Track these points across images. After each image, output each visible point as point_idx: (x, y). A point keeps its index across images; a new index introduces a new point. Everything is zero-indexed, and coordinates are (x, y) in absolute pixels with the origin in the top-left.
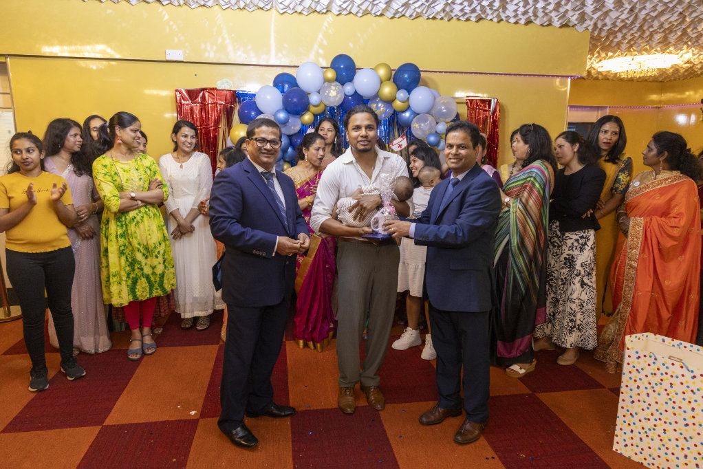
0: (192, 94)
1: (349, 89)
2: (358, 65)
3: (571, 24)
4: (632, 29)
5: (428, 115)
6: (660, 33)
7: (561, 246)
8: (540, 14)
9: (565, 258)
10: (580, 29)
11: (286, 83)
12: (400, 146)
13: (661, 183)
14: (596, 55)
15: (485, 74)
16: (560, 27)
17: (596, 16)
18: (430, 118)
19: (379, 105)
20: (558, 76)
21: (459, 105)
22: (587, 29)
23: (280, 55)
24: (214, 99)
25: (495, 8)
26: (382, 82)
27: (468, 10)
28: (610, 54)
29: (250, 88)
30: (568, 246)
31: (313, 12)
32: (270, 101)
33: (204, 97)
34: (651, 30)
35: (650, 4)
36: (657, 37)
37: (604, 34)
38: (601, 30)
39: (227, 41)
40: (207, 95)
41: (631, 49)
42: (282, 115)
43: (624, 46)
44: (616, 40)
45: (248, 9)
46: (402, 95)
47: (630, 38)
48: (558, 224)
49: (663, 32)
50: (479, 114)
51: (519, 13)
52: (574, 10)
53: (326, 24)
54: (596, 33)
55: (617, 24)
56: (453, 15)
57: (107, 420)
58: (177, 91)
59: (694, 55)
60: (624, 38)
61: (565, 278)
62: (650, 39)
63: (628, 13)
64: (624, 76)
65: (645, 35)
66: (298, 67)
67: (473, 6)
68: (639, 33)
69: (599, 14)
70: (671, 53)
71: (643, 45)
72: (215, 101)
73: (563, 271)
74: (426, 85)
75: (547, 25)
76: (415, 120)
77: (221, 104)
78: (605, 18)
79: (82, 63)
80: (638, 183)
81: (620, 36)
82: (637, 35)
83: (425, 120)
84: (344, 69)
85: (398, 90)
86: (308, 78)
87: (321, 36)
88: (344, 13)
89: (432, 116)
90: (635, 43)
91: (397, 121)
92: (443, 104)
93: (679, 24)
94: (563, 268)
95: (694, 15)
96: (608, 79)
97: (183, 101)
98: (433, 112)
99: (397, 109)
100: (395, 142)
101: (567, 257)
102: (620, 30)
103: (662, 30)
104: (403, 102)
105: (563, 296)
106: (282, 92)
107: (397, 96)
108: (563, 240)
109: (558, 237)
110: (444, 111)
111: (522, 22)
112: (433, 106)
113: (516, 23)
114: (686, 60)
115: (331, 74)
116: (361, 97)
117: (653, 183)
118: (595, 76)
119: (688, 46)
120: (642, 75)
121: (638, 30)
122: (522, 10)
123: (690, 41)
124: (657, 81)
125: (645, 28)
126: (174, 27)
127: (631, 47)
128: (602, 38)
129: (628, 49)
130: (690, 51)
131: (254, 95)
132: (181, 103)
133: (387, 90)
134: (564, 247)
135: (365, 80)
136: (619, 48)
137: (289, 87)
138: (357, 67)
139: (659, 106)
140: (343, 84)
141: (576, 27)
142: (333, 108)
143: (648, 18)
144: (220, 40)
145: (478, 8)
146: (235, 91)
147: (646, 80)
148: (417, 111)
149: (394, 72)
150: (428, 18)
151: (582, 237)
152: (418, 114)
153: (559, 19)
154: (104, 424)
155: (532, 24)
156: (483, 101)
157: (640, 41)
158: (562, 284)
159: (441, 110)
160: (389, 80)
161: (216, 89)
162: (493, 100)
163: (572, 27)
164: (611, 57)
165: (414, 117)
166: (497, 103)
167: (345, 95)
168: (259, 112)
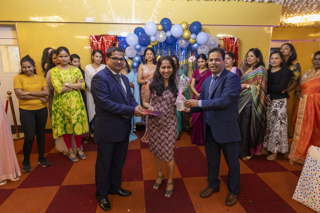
0: (98, 38)
1: (168, 34)
2: (172, 23)
3: (273, 1)
4: (302, 3)
5: (205, 45)
7: (271, 106)
9: (273, 112)
10: (277, 3)
11: (139, 31)
12: (192, 60)
13: (318, 76)
14: (284, 16)
15: (232, 25)
16: (268, 3)
18: (206, 47)
19: (183, 41)
20: (266, 26)
21: (220, 40)
22: (281, 3)
23: (136, 19)
24: (107, 39)
26: (184, 31)
28: (291, 15)
29: (123, 34)
30: (274, 105)
32: (133, 40)
33: (102, 39)
34: (312, 3)
36: (315, 6)
37: (289, 5)
38: (287, 3)
39: (113, 13)
40: (104, 38)
41: (302, 12)
42: (138, 47)
43: (298, 11)
44: (295, 8)
46: (193, 36)
47: (301, 7)
48: (269, 95)
49: (318, 3)
50: (229, 44)
53: (158, 4)
54: (285, 5)
57: (63, 183)
58: (91, 36)
60: (298, 7)
61: (273, 121)
62: (311, 8)
64: (298, 25)
65: (309, 5)
66: (145, 24)
68: (306, 5)
71: (307, 10)
72: (108, 41)
73: (272, 117)
74: (204, 31)
75: (262, 2)
76: (199, 48)
77: (110, 42)
79: (48, 24)
80: (306, 76)
81: (296, 6)
82: (305, 6)
83: (204, 48)
84: (166, 24)
85: (192, 34)
86: (150, 29)
87: (155, 10)
89: (207, 46)
90: (304, 9)
91: (191, 48)
92: (212, 40)
94: (272, 116)
96: (290, 27)
97: (93, 41)
98: (208, 44)
99: (191, 43)
100: (190, 58)
101: (274, 111)
102: (297, 3)
103: (318, 2)
104: (194, 39)
105: (272, 129)
106: (138, 36)
107: (191, 37)
108: (272, 103)
109: (269, 102)
110: (213, 43)
112: (207, 41)
115: (160, 27)
116: (174, 37)
117: (314, 76)
118: (284, 26)
120: (306, 25)
121: (305, 3)
124: (313, 27)
125: (309, 2)
126: (89, 7)
127: (302, 11)
128: (288, 7)
129: (300, 12)
131: (125, 38)
132: (92, 42)
133: (186, 34)
134: (272, 106)
135: (176, 30)
136: (296, 12)
137: (141, 34)
138: (172, 24)
139: (315, 39)
140: (166, 32)
141: (275, 2)
142: (161, 43)
144: (109, 13)
146: (116, 36)
147: (308, 27)
148: (200, 44)
149: (189, 26)
150: (205, 0)
151: (281, 101)
152: (201, 45)
154: (62, 185)
155: (255, 1)
156: (231, 38)
157: (306, 8)
158: (272, 124)
159: (211, 43)
160: (187, 29)
161: (108, 35)
162: (235, 38)
163: (274, 2)
164: (292, 16)
165: (199, 46)
166: (238, 39)
167: (167, 37)
168: (128, 45)
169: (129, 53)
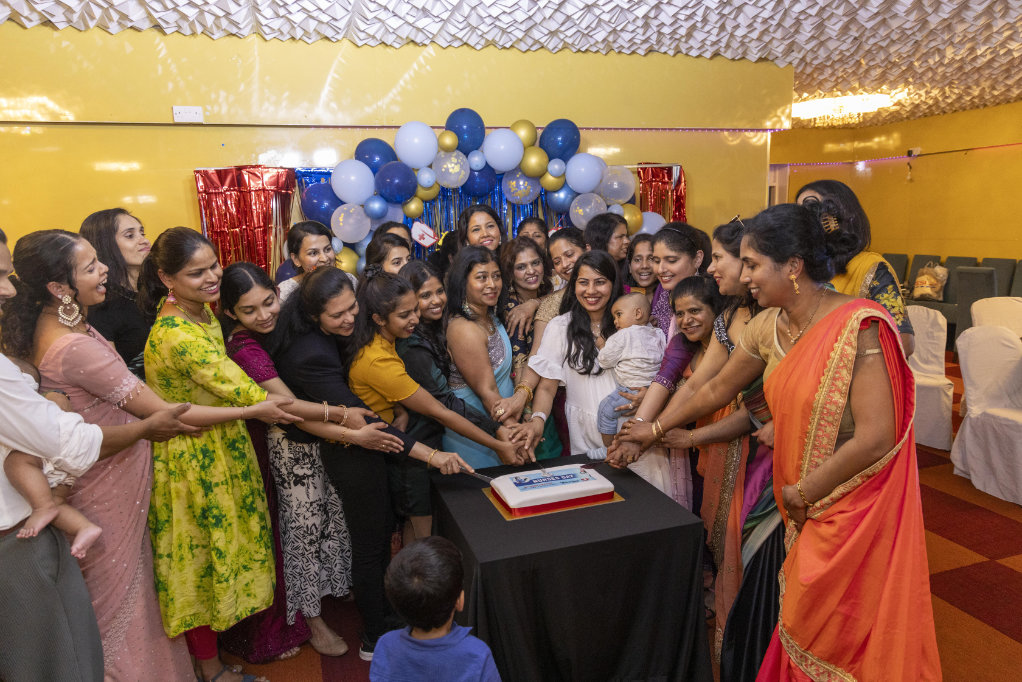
0: (223, 177)
1: (477, 160)
2: (487, 123)
3: (771, 58)
4: (847, 63)
5: (594, 195)
6: (880, 67)
8: (735, 44)
10: (782, 63)
11: (375, 154)
16: (757, 62)
17: (809, 47)
18: (597, 199)
19: (521, 182)
24: (257, 181)
25: (677, 36)
26: (525, 149)
27: (639, 38)
28: (805, 95)
31: (408, 43)
32: (355, 182)
35: (885, 30)
37: (809, 70)
38: (808, 64)
41: (835, 89)
42: (377, 206)
43: (829, 85)
44: (821, 78)
45: (307, 40)
46: (556, 167)
47: (840, 74)
49: (886, 66)
50: (657, 188)
51: (708, 43)
52: (783, 39)
54: (800, 69)
55: (833, 56)
56: (615, 46)
58: (198, 172)
59: (909, 94)
60: (832, 74)
63: (851, 43)
64: (819, 123)
65: (861, 70)
66: (397, 127)
67: (648, 34)
68: (854, 69)
69: (814, 43)
70: (881, 93)
71: (852, 83)
72: (261, 185)
75: (739, 60)
76: (574, 202)
77: (270, 191)
78: (818, 49)
81: (828, 71)
82: (850, 71)
83: (590, 203)
84: (467, 129)
85: (550, 158)
86: (416, 144)
88: (456, 44)
89: (600, 195)
90: (844, 81)
92: (616, 177)
93: (909, 56)
95: (933, 44)
97: (210, 189)
98: (601, 190)
99: (547, 188)
102: (832, 65)
103: (886, 63)
104: (558, 177)
106: (372, 168)
107: (549, 169)
110: (617, 187)
111: (708, 55)
112: (601, 182)
113: (699, 56)
114: (896, 101)
115: (450, 140)
119: (907, 83)
121: (854, 64)
122: (713, 38)
123: (913, 77)
127: (841, 85)
129: (831, 90)
130: (906, 90)
131: (328, 174)
132: (207, 191)
135: (502, 147)
136: (819, 88)
137: (382, 161)
138: (486, 125)
139: (851, 161)
140: (467, 154)
141: (776, 61)
143: (874, 48)
145: (654, 37)
146: (291, 169)
148: (578, 190)
149: (540, 132)
150: (579, 51)
152: (579, 194)
153: (759, 51)
155: (718, 58)
156: (660, 169)
159: (612, 185)
160: (533, 145)
161: (260, 166)
162: (675, 169)
163: (772, 61)
164: (805, 100)
165: (573, 199)
166: (681, 171)
167: (471, 170)
168: (337, 202)
169: (348, 228)
